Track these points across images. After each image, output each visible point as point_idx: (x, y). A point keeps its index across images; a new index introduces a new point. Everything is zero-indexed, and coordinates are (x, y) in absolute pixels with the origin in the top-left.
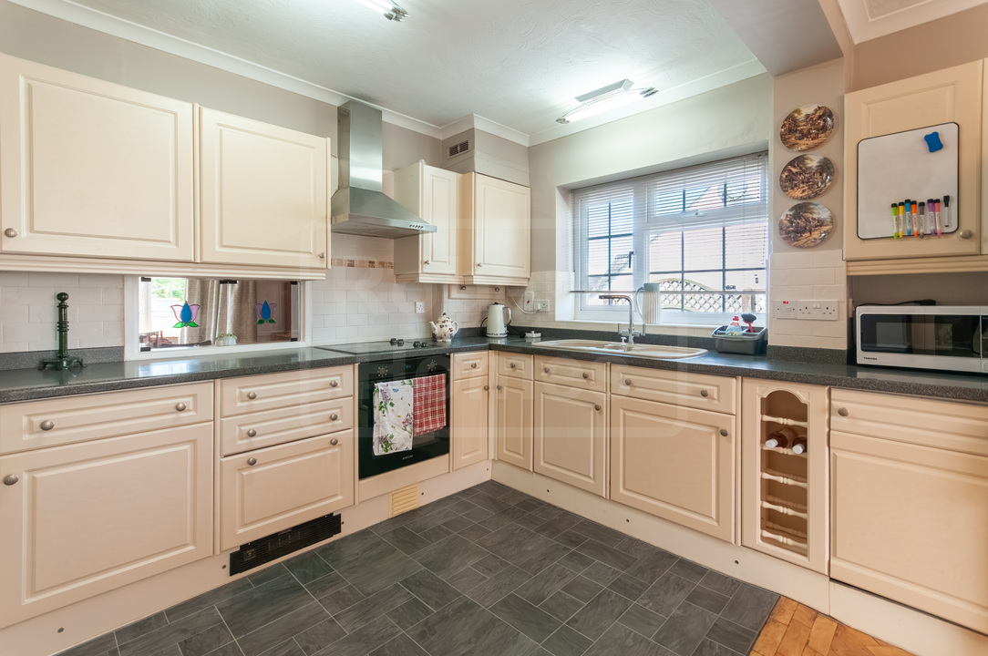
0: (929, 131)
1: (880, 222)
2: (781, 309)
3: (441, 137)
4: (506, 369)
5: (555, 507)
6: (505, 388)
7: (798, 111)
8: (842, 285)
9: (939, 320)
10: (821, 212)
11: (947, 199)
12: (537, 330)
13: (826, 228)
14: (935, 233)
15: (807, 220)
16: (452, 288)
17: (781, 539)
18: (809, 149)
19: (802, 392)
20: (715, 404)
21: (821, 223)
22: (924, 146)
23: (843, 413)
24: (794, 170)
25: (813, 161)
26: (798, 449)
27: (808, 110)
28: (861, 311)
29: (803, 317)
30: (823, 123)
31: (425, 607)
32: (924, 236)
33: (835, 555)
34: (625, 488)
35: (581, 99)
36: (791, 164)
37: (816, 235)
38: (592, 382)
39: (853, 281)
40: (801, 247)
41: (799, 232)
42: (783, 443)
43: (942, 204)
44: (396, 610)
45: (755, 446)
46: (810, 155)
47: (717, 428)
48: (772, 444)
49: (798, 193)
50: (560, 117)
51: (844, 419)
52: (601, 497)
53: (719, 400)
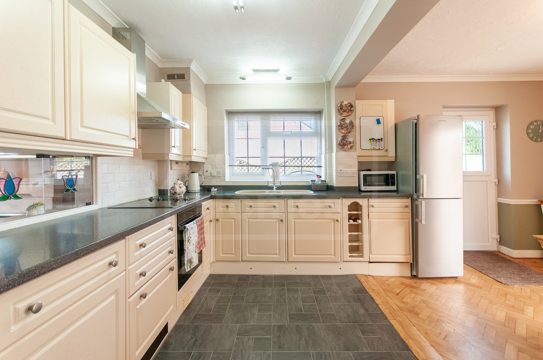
0: (378, 118)
1: (366, 145)
2: (340, 173)
3: (160, 66)
4: (221, 209)
5: (256, 275)
6: (221, 219)
7: (343, 102)
8: (356, 164)
9: (379, 175)
10: (350, 139)
11: (382, 139)
12: (215, 187)
13: (352, 145)
14: (379, 149)
15: (346, 141)
16: (173, 162)
17: (354, 254)
18: (347, 116)
19: (360, 201)
20: (333, 210)
21: (350, 143)
22: (376, 122)
23: (373, 206)
24: (342, 123)
25: (348, 121)
26: (359, 221)
27: (346, 102)
28: (362, 173)
29: (346, 175)
30: (351, 108)
31: (264, 338)
32: (376, 150)
33: (371, 254)
34: (295, 254)
35: (255, 71)
36: (341, 120)
37: (349, 147)
38: (277, 209)
39: (360, 163)
40: (345, 151)
41: (344, 145)
42: (355, 220)
43: (380, 141)
44: (254, 347)
45: (346, 223)
46: (347, 118)
47: (334, 219)
48: (351, 221)
49: (343, 131)
50: (242, 76)
51: (373, 208)
52: (284, 262)
53: (334, 208)
